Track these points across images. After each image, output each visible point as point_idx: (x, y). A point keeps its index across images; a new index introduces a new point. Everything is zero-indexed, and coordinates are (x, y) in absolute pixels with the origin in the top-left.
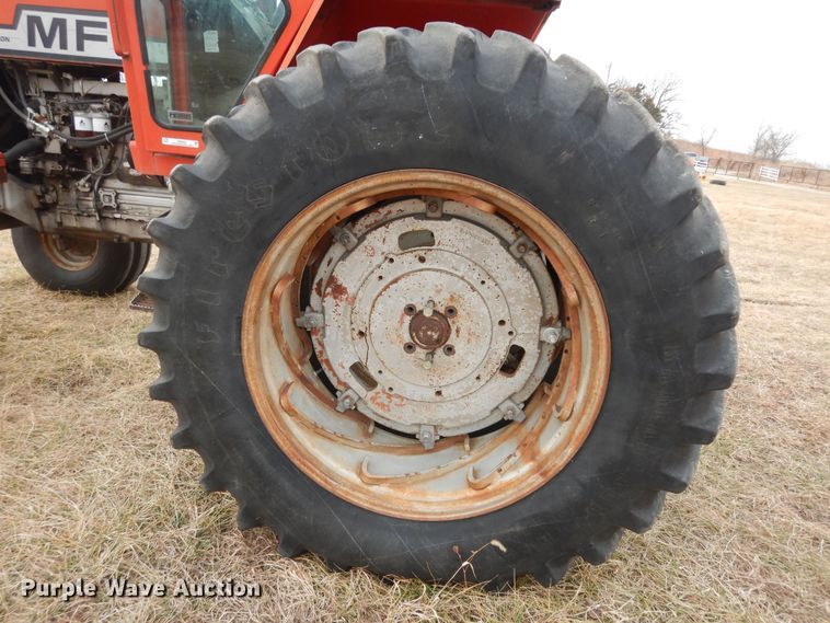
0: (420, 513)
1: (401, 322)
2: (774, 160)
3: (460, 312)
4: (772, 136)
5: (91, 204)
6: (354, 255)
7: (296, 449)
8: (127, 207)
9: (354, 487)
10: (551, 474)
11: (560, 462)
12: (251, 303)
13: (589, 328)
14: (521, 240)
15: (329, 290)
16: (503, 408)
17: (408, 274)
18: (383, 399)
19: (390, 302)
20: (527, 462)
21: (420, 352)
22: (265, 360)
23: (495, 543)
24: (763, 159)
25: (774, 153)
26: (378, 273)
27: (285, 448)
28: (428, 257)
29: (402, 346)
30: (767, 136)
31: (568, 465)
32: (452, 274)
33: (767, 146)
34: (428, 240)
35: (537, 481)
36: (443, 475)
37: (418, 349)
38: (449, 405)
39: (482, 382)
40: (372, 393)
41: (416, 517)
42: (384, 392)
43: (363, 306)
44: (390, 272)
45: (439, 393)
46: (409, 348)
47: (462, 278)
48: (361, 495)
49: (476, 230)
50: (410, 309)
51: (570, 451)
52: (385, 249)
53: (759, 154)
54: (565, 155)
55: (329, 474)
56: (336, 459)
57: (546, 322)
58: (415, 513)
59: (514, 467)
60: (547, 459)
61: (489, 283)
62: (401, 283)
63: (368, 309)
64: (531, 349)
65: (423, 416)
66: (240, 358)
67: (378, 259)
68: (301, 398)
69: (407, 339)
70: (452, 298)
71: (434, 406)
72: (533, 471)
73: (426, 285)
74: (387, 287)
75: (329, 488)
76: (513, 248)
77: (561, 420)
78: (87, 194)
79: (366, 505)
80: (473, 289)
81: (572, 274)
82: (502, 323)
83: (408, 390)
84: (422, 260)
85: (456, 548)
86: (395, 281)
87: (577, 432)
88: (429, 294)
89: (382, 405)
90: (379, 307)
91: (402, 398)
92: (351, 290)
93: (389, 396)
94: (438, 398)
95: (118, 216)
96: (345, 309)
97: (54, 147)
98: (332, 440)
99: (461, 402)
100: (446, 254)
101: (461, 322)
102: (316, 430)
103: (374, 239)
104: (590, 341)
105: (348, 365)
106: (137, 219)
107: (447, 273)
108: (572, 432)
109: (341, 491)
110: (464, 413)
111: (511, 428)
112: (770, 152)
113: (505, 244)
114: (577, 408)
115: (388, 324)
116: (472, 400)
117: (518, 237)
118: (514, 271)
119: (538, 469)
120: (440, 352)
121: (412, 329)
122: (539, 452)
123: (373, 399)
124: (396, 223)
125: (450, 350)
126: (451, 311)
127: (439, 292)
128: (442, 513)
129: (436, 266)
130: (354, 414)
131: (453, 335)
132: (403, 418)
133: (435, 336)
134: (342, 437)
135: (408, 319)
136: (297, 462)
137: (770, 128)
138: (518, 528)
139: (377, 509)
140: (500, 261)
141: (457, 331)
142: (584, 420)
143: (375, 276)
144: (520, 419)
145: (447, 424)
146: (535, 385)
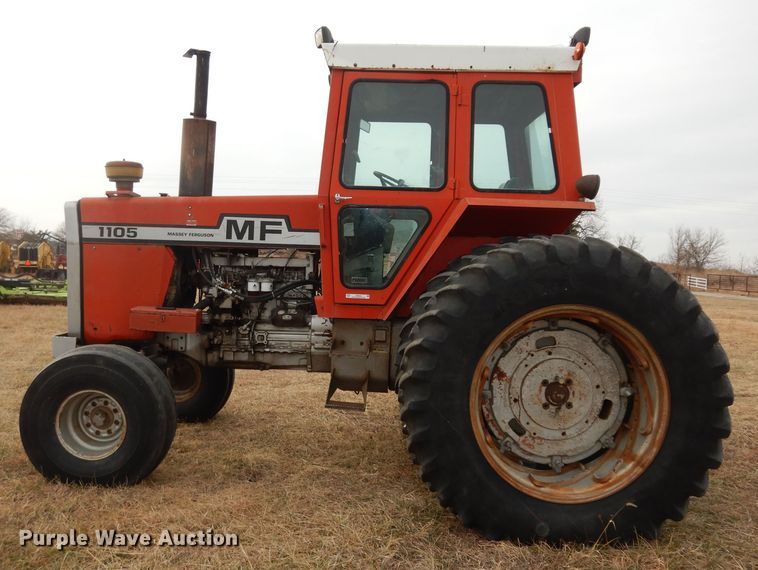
1: (540, 390)
2: (699, 268)
3: (575, 382)
4: (692, 245)
5: (247, 343)
6: (511, 353)
8: (273, 343)
9: (532, 489)
10: (646, 465)
11: (651, 457)
13: (655, 380)
14: (603, 339)
15: (495, 375)
16: (603, 440)
17: (543, 362)
18: (530, 441)
19: (533, 379)
20: (629, 463)
21: (552, 408)
23: (629, 504)
24: (688, 268)
25: (697, 262)
26: (525, 362)
28: (553, 352)
29: (541, 406)
30: (686, 245)
31: (656, 458)
32: (568, 360)
33: (689, 255)
34: (553, 341)
35: (639, 470)
36: (577, 482)
37: (551, 406)
38: (570, 441)
39: (590, 424)
40: (522, 438)
42: (530, 436)
43: (516, 384)
44: (532, 362)
45: (564, 434)
46: (545, 406)
47: (574, 362)
49: (579, 335)
50: (545, 383)
51: (655, 450)
52: (528, 348)
53: (682, 263)
57: (622, 385)
59: (622, 467)
60: (642, 457)
61: (589, 364)
62: (539, 367)
63: (520, 385)
64: (615, 400)
65: (554, 450)
67: (524, 355)
69: (544, 400)
70: (569, 374)
71: (561, 442)
72: (634, 467)
73: (553, 368)
74: (531, 370)
76: (600, 343)
77: (645, 435)
78: (244, 336)
80: (580, 368)
81: (643, 352)
82: (598, 387)
83: (545, 434)
84: (550, 353)
85: (600, 516)
86: (536, 366)
87: (657, 438)
88: (555, 372)
89: (529, 445)
90: (527, 383)
91: (542, 439)
92: (509, 374)
93: (534, 438)
94: (564, 437)
95: (267, 350)
96: (505, 386)
97: (227, 304)
99: (577, 438)
100: (564, 350)
101: (576, 388)
103: (521, 343)
104: (657, 387)
105: (507, 421)
106: (281, 351)
108: (654, 440)
110: (580, 445)
111: (608, 453)
112: (693, 261)
113: (594, 341)
114: (654, 426)
115: (532, 391)
116: (584, 436)
117: (601, 337)
118: (601, 356)
119: (638, 463)
120: (564, 407)
121: (547, 395)
122: (636, 455)
123: (524, 441)
124: (533, 334)
125: (570, 406)
126: (569, 382)
127: (561, 371)
129: (558, 357)
130: (510, 454)
131: (571, 396)
132: (542, 453)
133: (562, 396)
135: (544, 388)
137: (688, 237)
140: (593, 351)
141: (573, 393)
142: (660, 431)
143: (523, 365)
144: (613, 446)
145: (570, 454)
146: (619, 424)
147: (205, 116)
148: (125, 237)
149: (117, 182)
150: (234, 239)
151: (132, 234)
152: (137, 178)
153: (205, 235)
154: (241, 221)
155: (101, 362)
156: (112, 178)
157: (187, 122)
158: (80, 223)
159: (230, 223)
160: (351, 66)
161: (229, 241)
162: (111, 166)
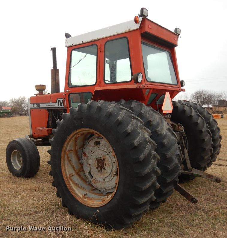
0: (91, 205)
1: (95, 162)
3: (106, 160)
7: (70, 187)
9: (80, 198)
12: (62, 155)
15: (84, 155)
17: (96, 151)
18: (94, 181)
19: (93, 157)
22: (66, 168)
26: (91, 150)
27: (68, 187)
29: (96, 168)
32: (103, 151)
34: (99, 143)
37: (99, 168)
38: (106, 183)
39: (112, 178)
40: (92, 179)
41: (90, 206)
42: (94, 179)
43: (89, 158)
44: (93, 150)
45: (104, 180)
47: (105, 152)
48: (81, 200)
50: (97, 159)
52: (92, 145)
54: (103, 124)
55: (76, 194)
56: (79, 192)
58: (89, 205)
61: (111, 153)
62: (95, 153)
65: (102, 186)
66: (61, 166)
67: (91, 147)
68: (76, 178)
69: (97, 166)
70: (104, 156)
71: (104, 183)
73: (99, 153)
74: (93, 154)
75: (75, 197)
79: (81, 202)
80: (107, 154)
82: (114, 162)
83: (98, 179)
84: (98, 148)
88: (99, 155)
91: (98, 181)
92: (87, 154)
96: (86, 159)
98: (81, 188)
99: (109, 182)
100: (102, 146)
101: (106, 162)
102: (76, 185)
103: (90, 143)
105: (88, 172)
107: (102, 150)
109: (77, 198)
115: (93, 162)
116: (111, 182)
120: (103, 169)
121: (97, 164)
123: (92, 181)
124: (94, 139)
125: (105, 169)
126: (104, 159)
127: (101, 155)
128: (95, 206)
129: (101, 149)
130: (90, 184)
131: (105, 165)
132: (98, 186)
134: (83, 188)
135: (96, 161)
136: (70, 190)
138: (107, 211)
139: (83, 203)
141: (105, 164)
147: (56, 68)
148: (38, 107)
149: (39, 91)
150: (60, 106)
151: (39, 106)
152: (44, 89)
153: (54, 105)
154: (61, 100)
155: (16, 143)
156: (37, 90)
157: (52, 70)
158: (30, 104)
159: (59, 101)
160: (72, 45)
161: (59, 107)
162: (37, 86)
